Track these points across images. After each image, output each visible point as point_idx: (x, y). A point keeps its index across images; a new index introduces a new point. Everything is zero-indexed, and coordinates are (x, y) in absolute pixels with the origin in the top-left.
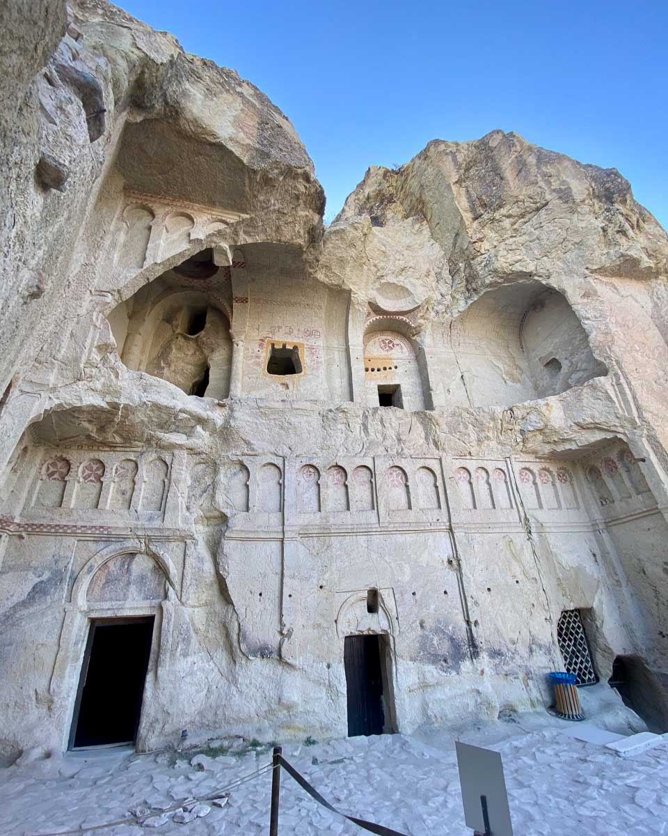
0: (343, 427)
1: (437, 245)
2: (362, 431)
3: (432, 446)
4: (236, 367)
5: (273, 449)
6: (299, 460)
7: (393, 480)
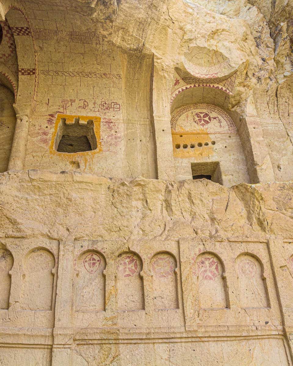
0: (139, 204)
1: (254, 9)
2: (164, 209)
3: (256, 227)
4: (18, 143)
5: (45, 230)
6: (78, 244)
7: (205, 271)
